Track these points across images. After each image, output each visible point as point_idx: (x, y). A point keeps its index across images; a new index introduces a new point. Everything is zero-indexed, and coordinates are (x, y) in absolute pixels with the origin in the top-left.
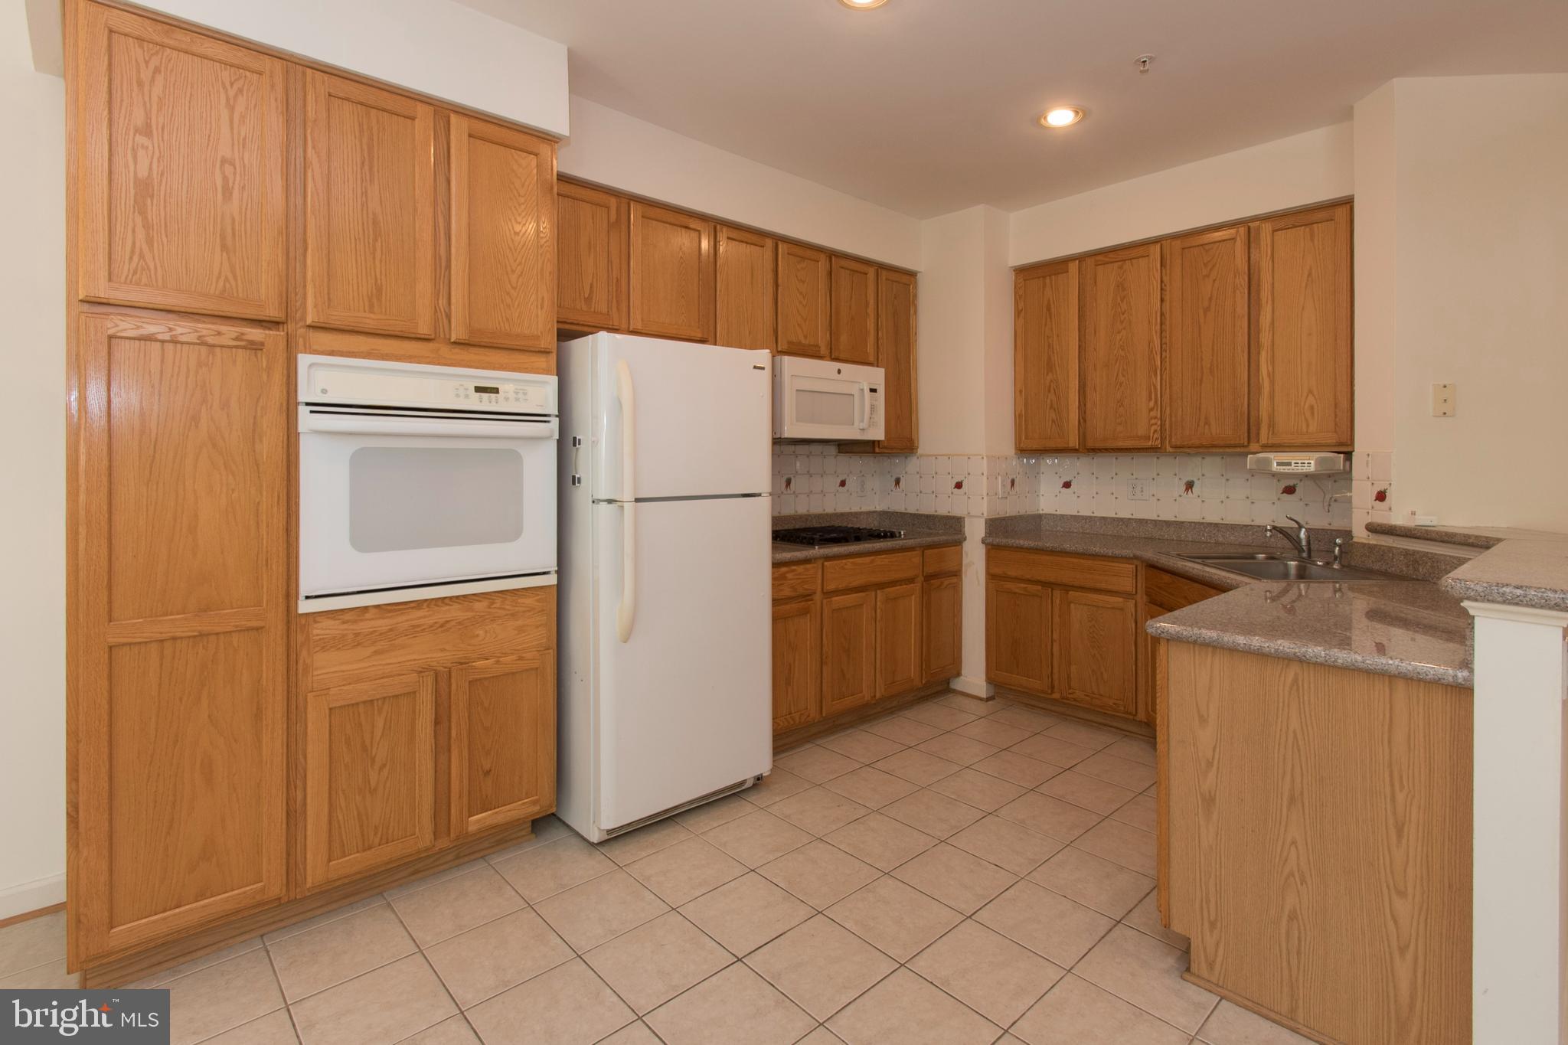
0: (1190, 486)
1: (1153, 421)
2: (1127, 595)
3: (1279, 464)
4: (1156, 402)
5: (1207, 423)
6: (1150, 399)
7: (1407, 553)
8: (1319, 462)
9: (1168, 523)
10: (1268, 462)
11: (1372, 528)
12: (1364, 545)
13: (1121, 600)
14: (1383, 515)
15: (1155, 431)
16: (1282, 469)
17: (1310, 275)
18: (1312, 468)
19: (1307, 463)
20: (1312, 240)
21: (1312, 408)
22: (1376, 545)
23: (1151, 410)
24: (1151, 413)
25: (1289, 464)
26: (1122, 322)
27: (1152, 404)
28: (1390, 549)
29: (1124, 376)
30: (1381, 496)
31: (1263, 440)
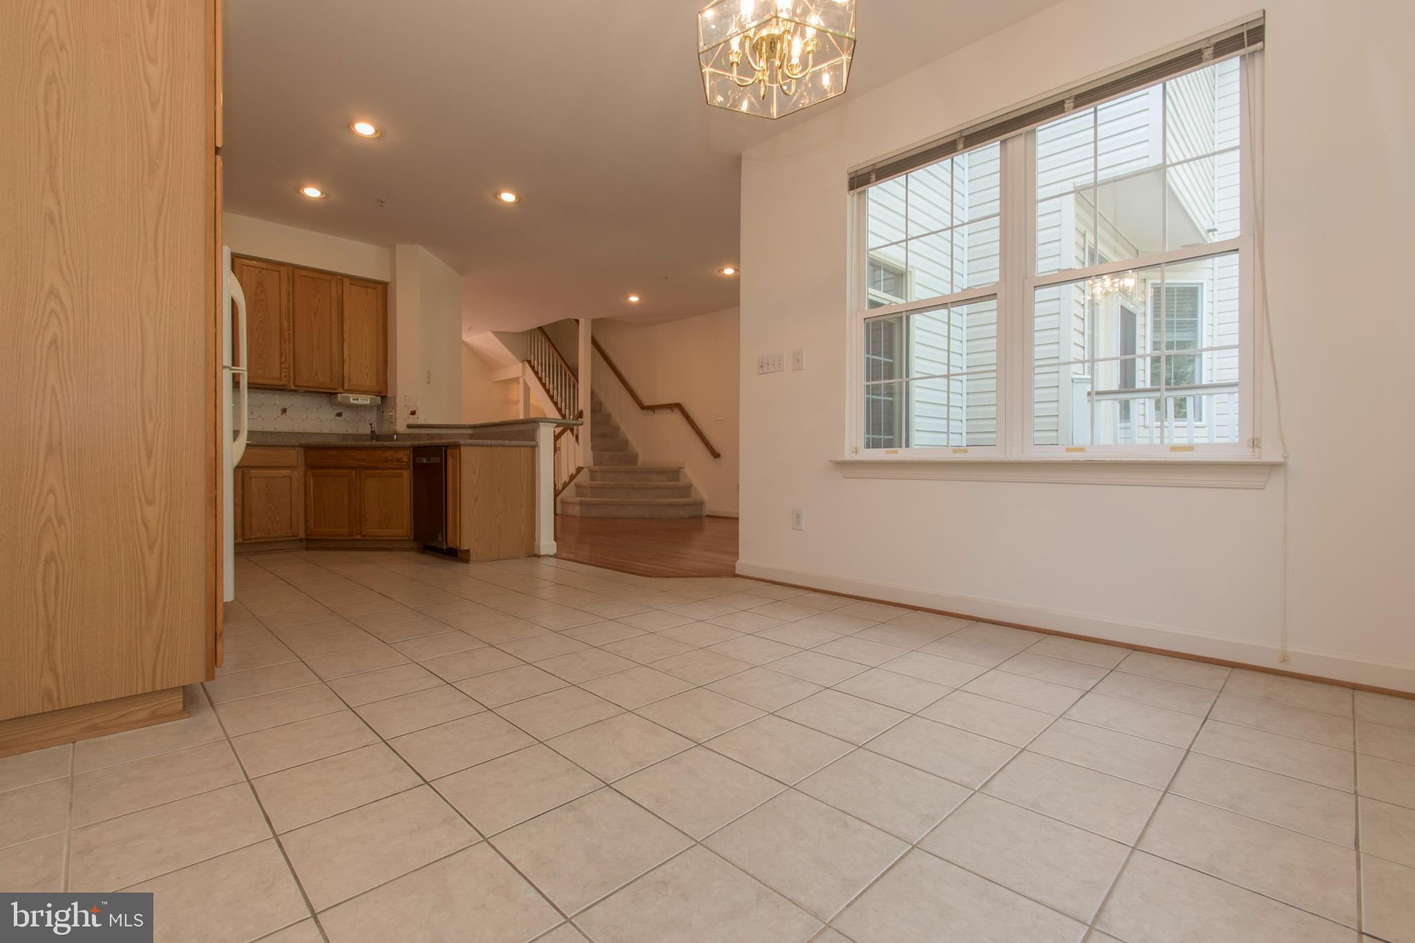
0: (284, 411)
1: (284, 370)
2: (292, 467)
3: (353, 399)
4: (286, 359)
5: (316, 375)
6: (281, 356)
7: (428, 435)
8: (371, 399)
9: (271, 433)
10: (348, 398)
11: (409, 426)
12: (404, 434)
13: (289, 471)
14: (413, 420)
15: (285, 376)
16: (355, 402)
17: (366, 311)
18: (368, 402)
19: (364, 400)
20: (367, 294)
21: (367, 374)
22: (411, 434)
23: (283, 363)
24: (283, 366)
25: (358, 400)
26: (261, 306)
27: (283, 359)
28: (419, 434)
29: (263, 339)
30: (413, 413)
31: (346, 387)
